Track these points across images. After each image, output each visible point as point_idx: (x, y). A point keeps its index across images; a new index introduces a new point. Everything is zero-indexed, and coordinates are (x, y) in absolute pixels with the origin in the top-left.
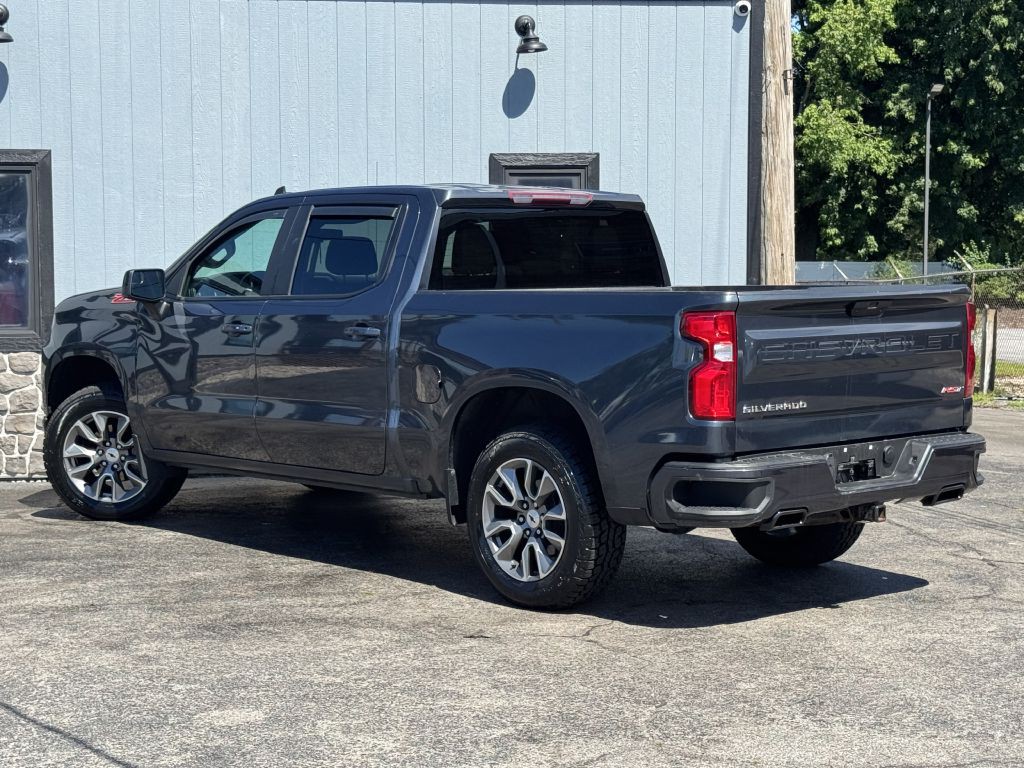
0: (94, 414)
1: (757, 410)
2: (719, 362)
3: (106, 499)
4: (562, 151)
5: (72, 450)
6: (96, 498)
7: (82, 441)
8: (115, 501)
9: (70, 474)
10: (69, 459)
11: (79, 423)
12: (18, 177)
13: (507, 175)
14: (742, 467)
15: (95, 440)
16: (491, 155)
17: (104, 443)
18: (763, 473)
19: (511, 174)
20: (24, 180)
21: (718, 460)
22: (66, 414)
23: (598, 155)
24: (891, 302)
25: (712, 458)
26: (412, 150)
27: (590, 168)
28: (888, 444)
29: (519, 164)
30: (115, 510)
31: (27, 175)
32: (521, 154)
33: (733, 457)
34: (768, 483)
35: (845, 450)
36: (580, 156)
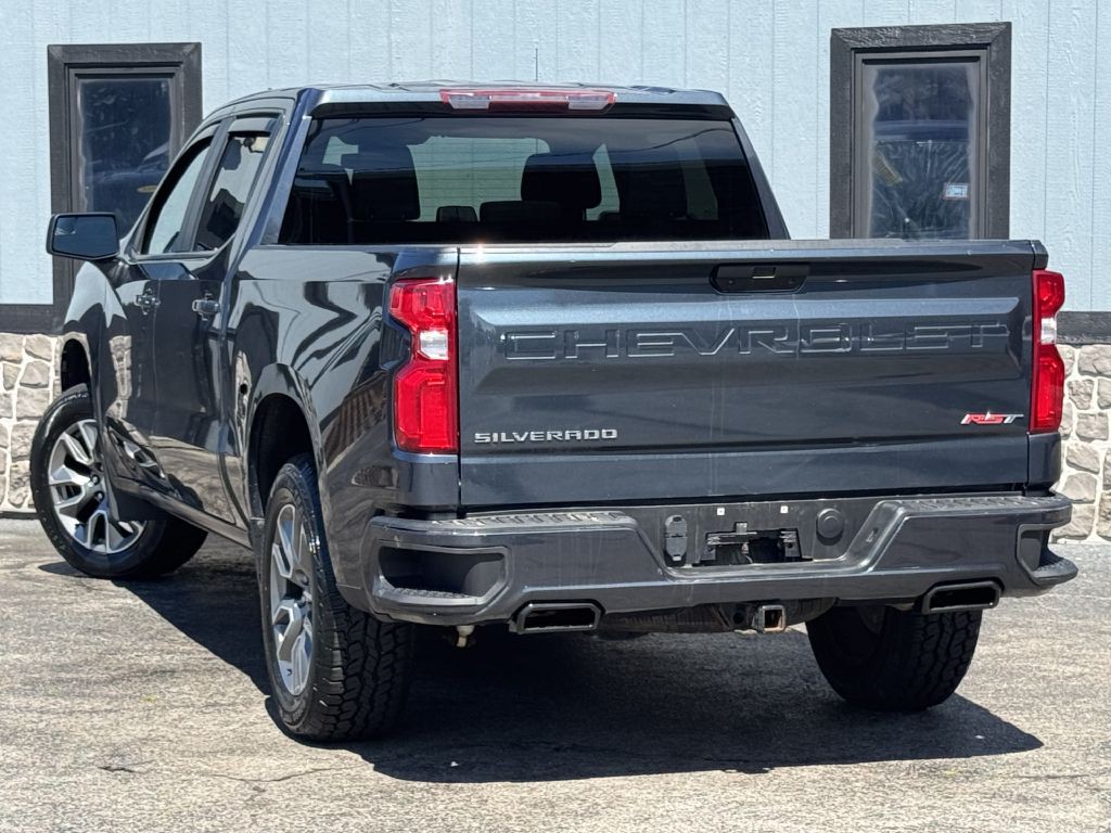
0: (81, 424)
1: (504, 439)
2: (427, 359)
3: (100, 548)
4: (949, 21)
5: (58, 474)
6: (87, 545)
7: (71, 462)
8: (109, 551)
9: (57, 509)
10: (58, 487)
11: (65, 436)
12: (160, 83)
13: (859, 62)
14: (474, 527)
15: (84, 460)
16: (833, 30)
17: (98, 465)
18: (488, 540)
19: (866, 62)
20: (167, 87)
21: (435, 516)
22: (52, 420)
23: (1009, 25)
24: (807, 268)
25: (422, 513)
26: (710, 26)
27: (994, 48)
28: (826, 505)
29: (878, 43)
30: (108, 565)
31: (169, 80)
32: (881, 28)
33: (461, 513)
34: (500, 556)
35: (721, 512)
36: (979, 28)
